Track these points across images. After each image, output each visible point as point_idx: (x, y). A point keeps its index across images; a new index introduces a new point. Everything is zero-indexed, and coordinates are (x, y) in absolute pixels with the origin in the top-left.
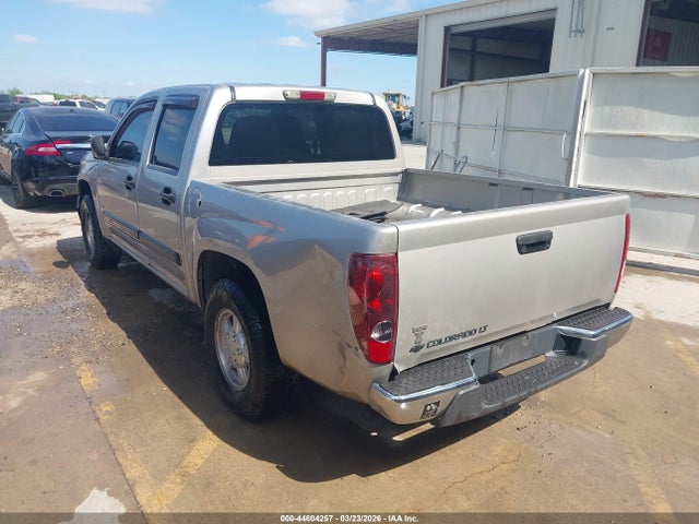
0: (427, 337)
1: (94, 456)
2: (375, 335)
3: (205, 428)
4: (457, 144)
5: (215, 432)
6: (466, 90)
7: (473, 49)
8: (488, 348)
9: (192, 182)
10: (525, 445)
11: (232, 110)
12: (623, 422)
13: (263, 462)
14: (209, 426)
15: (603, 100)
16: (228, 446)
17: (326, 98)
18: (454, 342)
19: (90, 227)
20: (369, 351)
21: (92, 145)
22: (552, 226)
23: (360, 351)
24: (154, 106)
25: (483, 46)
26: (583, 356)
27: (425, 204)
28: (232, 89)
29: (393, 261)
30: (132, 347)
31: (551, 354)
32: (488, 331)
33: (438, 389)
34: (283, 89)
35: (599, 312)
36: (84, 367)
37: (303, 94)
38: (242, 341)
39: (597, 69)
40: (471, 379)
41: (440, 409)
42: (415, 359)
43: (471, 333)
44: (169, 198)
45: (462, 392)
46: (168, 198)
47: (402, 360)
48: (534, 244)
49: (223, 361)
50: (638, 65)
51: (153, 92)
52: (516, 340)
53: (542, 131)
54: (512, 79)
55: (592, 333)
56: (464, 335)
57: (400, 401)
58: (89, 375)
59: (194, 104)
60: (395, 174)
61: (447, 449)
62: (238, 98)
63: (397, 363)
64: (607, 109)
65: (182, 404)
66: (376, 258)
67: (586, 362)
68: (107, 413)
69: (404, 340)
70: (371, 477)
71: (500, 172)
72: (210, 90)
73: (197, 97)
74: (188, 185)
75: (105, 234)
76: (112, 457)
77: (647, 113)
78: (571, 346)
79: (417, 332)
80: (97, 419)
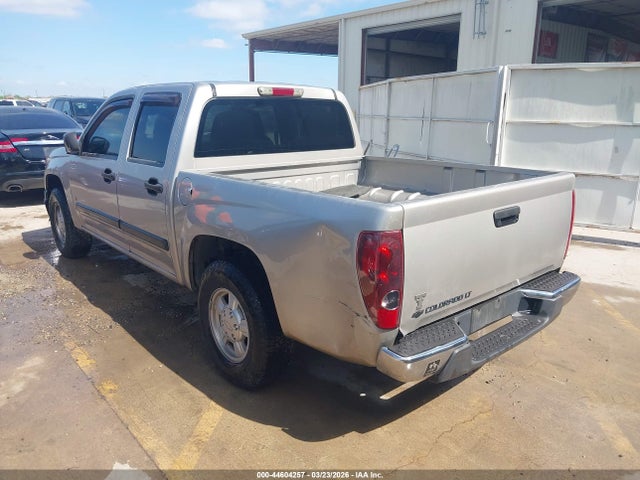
0: (426, 304)
1: (108, 431)
2: (384, 304)
3: (207, 399)
4: (387, 134)
5: (217, 402)
6: (394, 86)
7: (388, 49)
8: (469, 311)
9: (180, 173)
10: (496, 396)
11: (215, 106)
12: (573, 371)
13: (269, 426)
14: (211, 397)
15: (522, 93)
16: (233, 414)
17: (295, 94)
18: (446, 307)
19: (60, 218)
20: (378, 319)
21: (66, 141)
22: (517, 202)
23: (369, 319)
24: (131, 103)
25: (396, 46)
26: (545, 314)
27: (384, 188)
28: (213, 87)
29: (398, 237)
30: (119, 330)
31: (517, 314)
32: (472, 296)
33: (438, 349)
34: (257, 86)
35: (551, 276)
36: (78, 350)
37: (276, 91)
38: (239, 317)
39: (515, 66)
40: (463, 339)
41: (439, 367)
42: (415, 324)
43: (458, 299)
44: (156, 188)
45: (457, 351)
46: (153, 188)
47: (406, 324)
48: (506, 218)
49: (218, 337)
50: (533, 62)
51: (129, 90)
52: (490, 303)
53: (467, 121)
54: (437, 75)
55: (551, 294)
56: (453, 301)
57: (407, 362)
58: (86, 357)
59: (177, 101)
60: (356, 162)
61: (429, 404)
62: (219, 95)
63: (403, 327)
64: (524, 100)
65: (180, 379)
66: (385, 235)
67: (547, 320)
68: (111, 391)
69: (408, 307)
70: (368, 433)
71: (428, 158)
72: (192, 88)
73: (179, 95)
74: (176, 175)
75: (77, 225)
76: (127, 432)
77: (558, 104)
78: (534, 306)
79: (418, 299)
80: (103, 397)
